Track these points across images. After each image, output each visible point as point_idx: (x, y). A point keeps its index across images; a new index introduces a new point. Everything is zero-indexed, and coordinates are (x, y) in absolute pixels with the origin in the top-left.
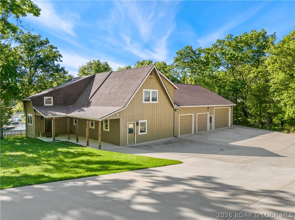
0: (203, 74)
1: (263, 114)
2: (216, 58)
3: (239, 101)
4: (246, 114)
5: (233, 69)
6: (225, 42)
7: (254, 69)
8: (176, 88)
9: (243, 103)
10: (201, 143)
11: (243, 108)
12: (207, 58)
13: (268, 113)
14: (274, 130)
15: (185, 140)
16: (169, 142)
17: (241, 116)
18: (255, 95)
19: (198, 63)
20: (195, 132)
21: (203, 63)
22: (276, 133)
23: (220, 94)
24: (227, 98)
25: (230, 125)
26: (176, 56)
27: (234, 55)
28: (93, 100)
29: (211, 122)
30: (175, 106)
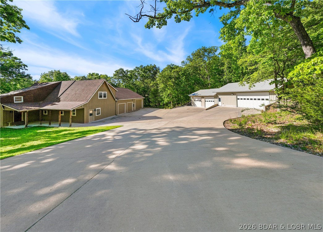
0: (129, 83)
1: (156, 101)
2: (135, 75)
3: (146, 96)
4: (149, 102)
5: (143, 81)
6: (140, 69)
7: (152, 82)
8: (116, 91)
9: (148, 97)
10: (130, 117)
11: (148, 99)
12: (131, 75)
13: (158, 101)
14: (161, 108)
15: (122, 116)
16: (114, 118)
17: (147, 103)
18: (153, 93)
19: (126, 77)
20: (126, 112)
21: (129, 77)
22: (161, 109)
23: (137, 93)
24: (141, 94)
25: (142, 107)
26: (114, 73)
27: (144, 75)
28: (62, 98)
29: (134, 106)
30: (116, 100)
